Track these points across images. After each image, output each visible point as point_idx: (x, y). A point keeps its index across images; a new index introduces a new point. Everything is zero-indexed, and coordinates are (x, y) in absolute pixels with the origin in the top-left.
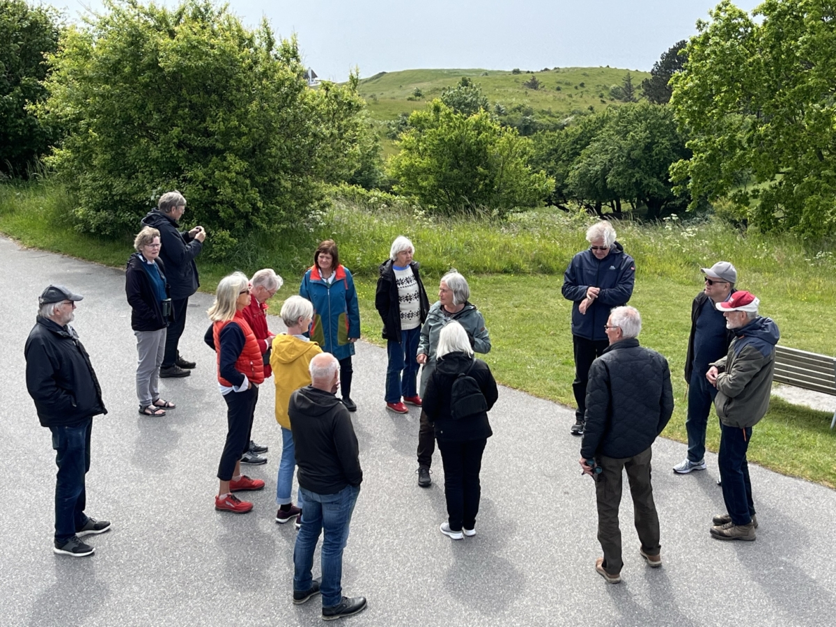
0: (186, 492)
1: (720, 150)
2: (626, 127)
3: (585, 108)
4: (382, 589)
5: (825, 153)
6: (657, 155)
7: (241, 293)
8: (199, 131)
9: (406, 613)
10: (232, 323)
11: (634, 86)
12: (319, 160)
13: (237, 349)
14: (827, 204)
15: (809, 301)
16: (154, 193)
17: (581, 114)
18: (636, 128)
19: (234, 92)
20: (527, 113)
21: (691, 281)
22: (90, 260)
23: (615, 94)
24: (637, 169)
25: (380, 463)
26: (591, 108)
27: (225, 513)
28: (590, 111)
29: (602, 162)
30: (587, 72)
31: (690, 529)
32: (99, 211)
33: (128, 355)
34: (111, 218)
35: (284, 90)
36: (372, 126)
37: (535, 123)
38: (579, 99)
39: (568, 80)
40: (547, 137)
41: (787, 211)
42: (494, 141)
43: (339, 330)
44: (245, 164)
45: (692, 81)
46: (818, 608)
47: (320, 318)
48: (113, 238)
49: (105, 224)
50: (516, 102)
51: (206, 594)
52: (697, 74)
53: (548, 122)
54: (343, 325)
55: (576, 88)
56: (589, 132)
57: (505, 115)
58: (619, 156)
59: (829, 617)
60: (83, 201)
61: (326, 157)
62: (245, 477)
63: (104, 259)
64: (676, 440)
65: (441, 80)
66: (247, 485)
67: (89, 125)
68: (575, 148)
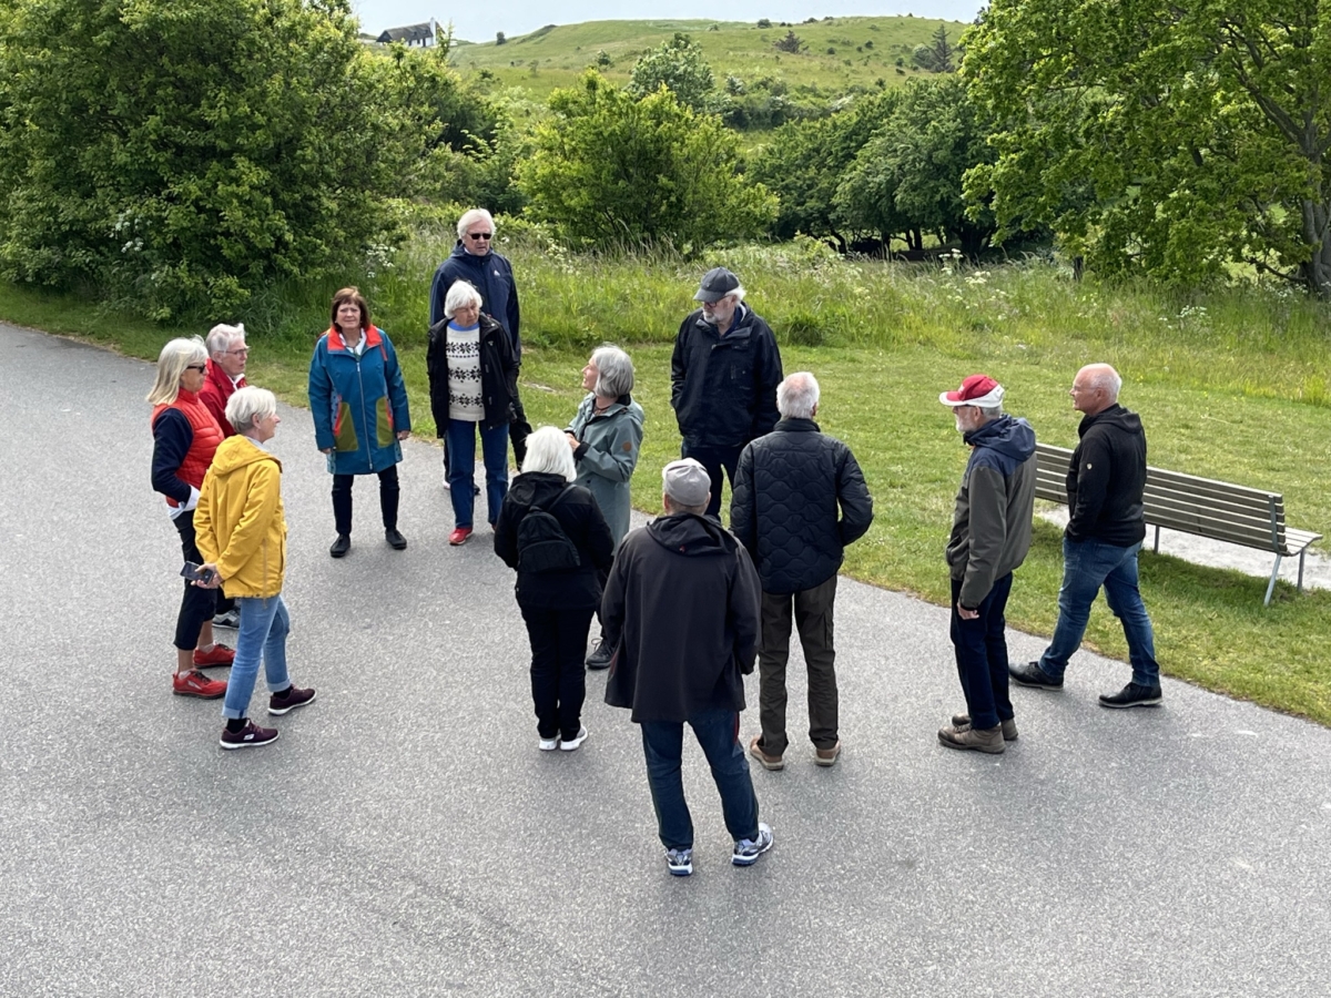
0: (132, 669)
1: (1041, 149)
2: (925, 112)
3: (870, 82)
4: (408, 802)
5: (1203, 152)
6: (973, 157)
7: (189, 367)
8: (190, 121)
9: (438, 836)
10: (171, 410)
11: (953, 47)
12: (383, 165)
13: (181, 452)
14: (1204, 234)
15: (1146, 382)
16: (121, 219)
17: (864, 92)
18: (941, 114)
19: (243, 61)
20: (777, 92)
21: (968, 352)
22: (24, 325)
23: (922, 60)
24: (942, 180)
25: (431, 624)
26: (881, 83)
27: (187, 699)
28: (878, 87)
29: (887, 169)
30: (877, 25)
31: (876, 712)
32: (39, 248)
33: (68, 469)
34: (57, 259)
35: (323, 56)
36: (528, 113)
37: (790, 107)
38: (863, 69)
39: (848, 38)
40: (804, 129)
41: (1146, 246)
42: (682, 135)
43: (379, 423)
44: (265, 175)
45: (994, 39)
46: (1039, 819)
47: (348, 407)
48: (61, 290)
49: (48, 268)
50: (760, 73)
51: (146, 812)
52: (1001, 29)
53: (811, 106)
54: (383, 414)
55: (860, 49)
56: (869, 121)
57: (743, 94)
58: (914, 160)
59: (1053, 831)
60: (14, 233)
61: (394, 161)
62: (220, 646)
63: (45, 324)
64: (879, 586)
65: (643, 39)
66: (223, 658)
67: (21, 113)
68: (848, 147)
